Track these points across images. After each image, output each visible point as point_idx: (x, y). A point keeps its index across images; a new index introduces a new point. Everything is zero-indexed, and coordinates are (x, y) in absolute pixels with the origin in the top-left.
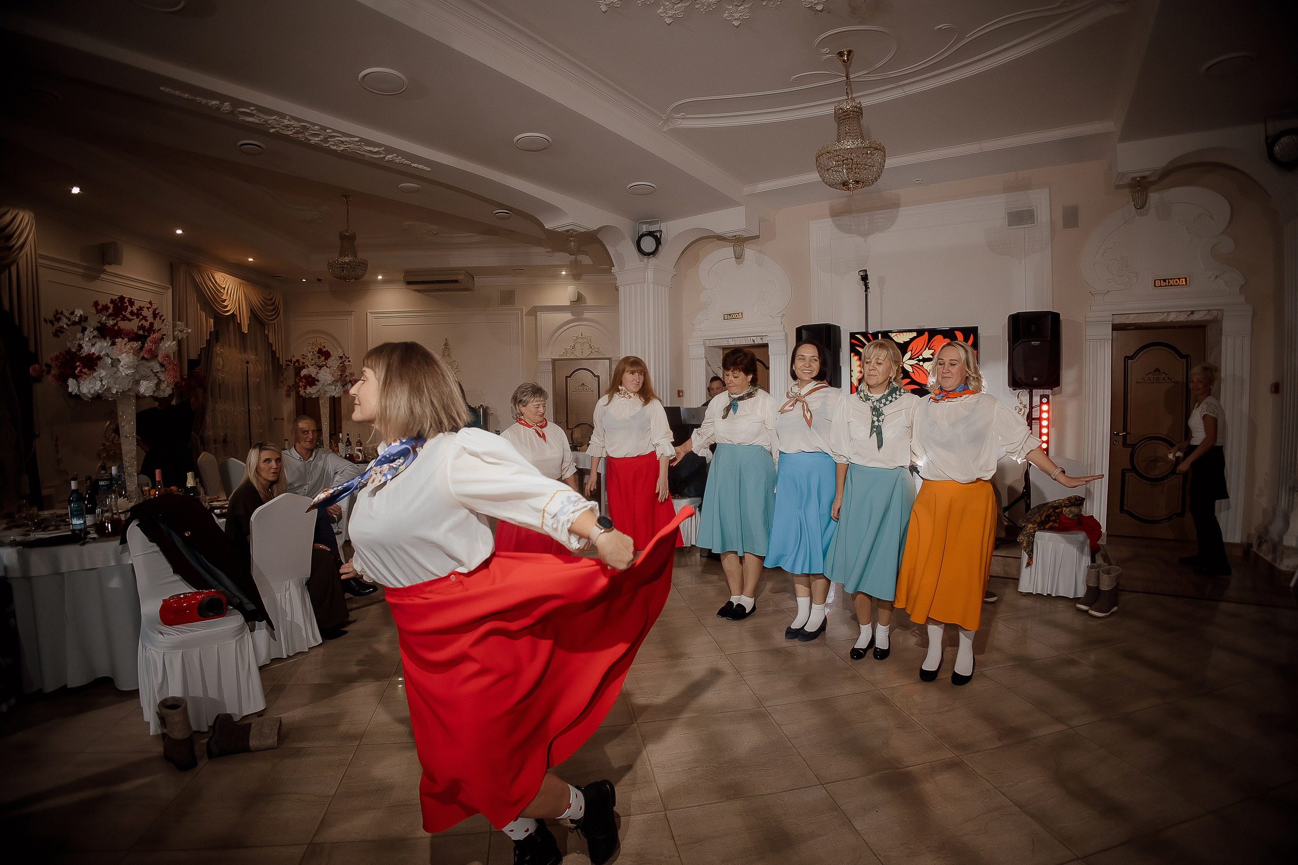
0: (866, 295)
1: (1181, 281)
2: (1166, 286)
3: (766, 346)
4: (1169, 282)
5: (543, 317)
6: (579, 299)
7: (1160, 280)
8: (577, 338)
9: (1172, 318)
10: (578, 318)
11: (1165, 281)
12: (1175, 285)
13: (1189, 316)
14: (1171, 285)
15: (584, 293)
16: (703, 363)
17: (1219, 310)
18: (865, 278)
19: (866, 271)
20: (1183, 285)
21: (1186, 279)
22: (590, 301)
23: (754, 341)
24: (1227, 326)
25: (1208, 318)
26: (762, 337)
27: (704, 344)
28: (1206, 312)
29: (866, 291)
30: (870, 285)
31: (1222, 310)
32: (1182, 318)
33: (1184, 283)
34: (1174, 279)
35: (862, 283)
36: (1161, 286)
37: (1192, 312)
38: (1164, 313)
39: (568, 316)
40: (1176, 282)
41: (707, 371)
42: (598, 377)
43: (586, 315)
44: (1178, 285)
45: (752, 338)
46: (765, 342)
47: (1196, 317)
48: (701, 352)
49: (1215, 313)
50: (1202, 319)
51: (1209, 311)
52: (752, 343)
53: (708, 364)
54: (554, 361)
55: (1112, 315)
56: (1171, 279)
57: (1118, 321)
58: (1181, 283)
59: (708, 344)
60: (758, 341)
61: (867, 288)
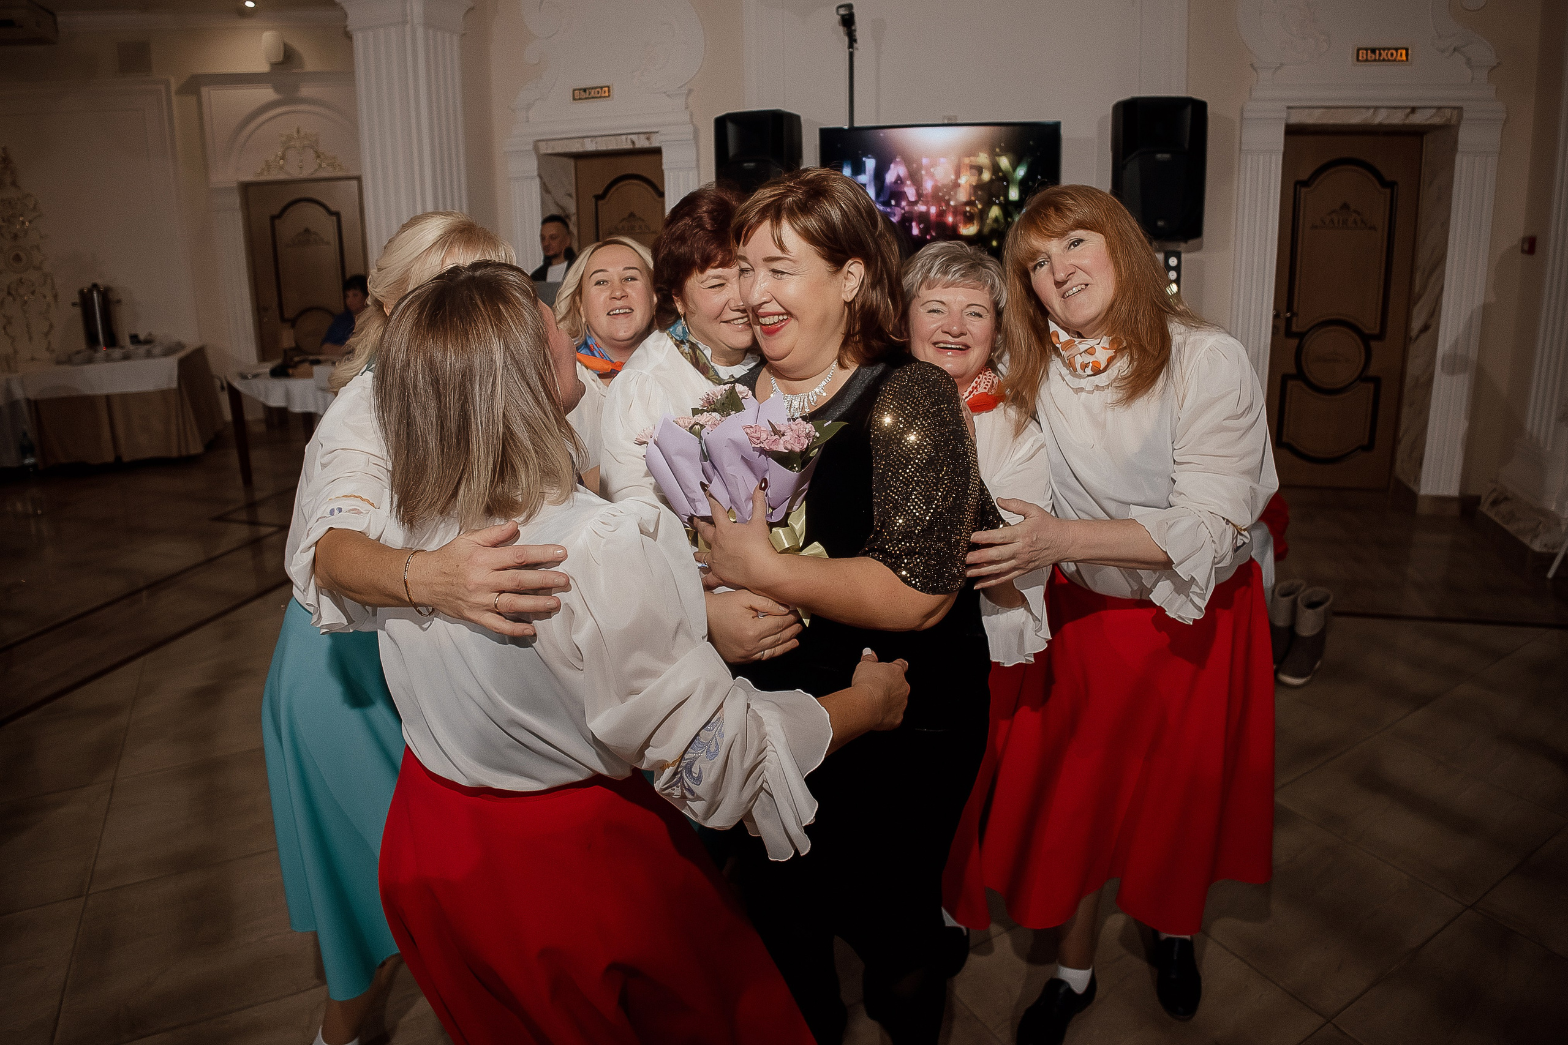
0: (851, 55)
1: (1399, 54)
2: (1375, 60)
3: (658, 151)
4: (1380, 54)
5: (216, 98)
6: (288, 59)
7: (1367, 50)
8: (290, 138)
9: (1381, 118)
10: (289, 97)
11: (1373, 51)
12: (1389, 60)
13: (1407, 116)
14: (1384, 60)
15: (298, 45)
16: (536, 186)
17: (1455, 108)
18: (848, 21)
19: (850, 7)
20: (1403, 61)
21: (1407, 50)
22: (311, 62)
23: (633, 143)
24: (1466, 136)
25: (1437, 120)
26: (648, 135)
27: (536, 149)
28: (1434, 111)
29: (851, 46)
30: (858, 35)
31: (1460, 109)
32: (1397, 119)
33: (1404, 58)
34: (1389, 49)
35: (841, 30)
36: (1367, 60)
37: (1413, 110)
38: (1368, 108)
39: (266, 94)
40: (1392, 55)
41: (543, 202)
42: (337, 215)
43: (306, 91)
44: (1395, 60)
45: (630, 137)
46: (655, 144)
47: (1418, 119)
48: (532, 165)
49: (1448, 112)
50: (1428, 122)
51: (1439, 108)
52: (629, 146)
53: (545, 189)
54: (246, 188)
55: (1289, 108)
56: (1384, 49)
57: (1296, 118)
58: (1399, 58)
59: (545, 149)
60: (642, 143)
61: (852, 40)
